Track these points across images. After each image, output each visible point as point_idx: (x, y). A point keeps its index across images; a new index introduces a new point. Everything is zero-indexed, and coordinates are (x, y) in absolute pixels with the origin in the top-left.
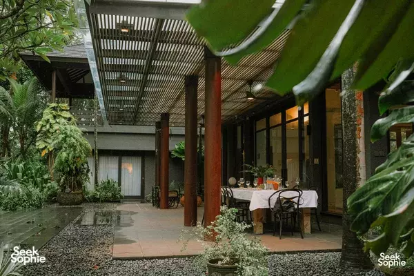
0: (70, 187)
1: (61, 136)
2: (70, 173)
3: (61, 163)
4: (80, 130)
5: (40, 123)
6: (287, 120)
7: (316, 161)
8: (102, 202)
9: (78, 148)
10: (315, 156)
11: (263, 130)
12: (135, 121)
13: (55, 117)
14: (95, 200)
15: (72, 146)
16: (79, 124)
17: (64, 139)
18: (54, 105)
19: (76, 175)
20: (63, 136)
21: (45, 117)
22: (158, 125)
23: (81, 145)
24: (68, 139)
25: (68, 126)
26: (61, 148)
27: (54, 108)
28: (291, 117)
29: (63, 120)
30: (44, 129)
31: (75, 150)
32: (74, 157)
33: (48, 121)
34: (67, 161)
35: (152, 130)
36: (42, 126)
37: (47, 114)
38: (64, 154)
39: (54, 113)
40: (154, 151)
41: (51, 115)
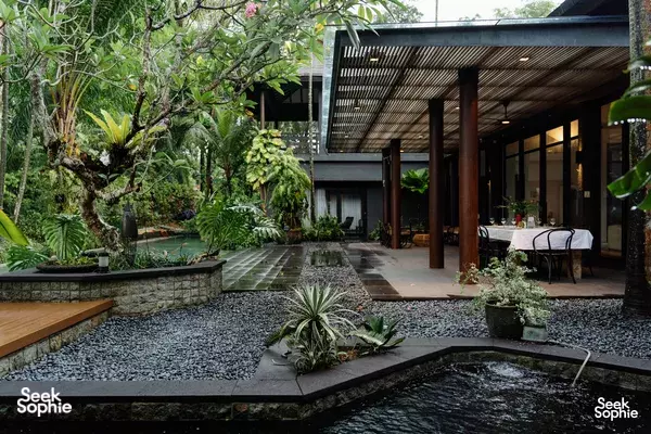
0: (288, 224)
1: (278, 168)
2: (288, 209)
3: (278, 198)
4: (297, 160)
5: (250, 153)
6: (548, 143)
7: (587, 194)
8: (321, 241)
9: (297, 181)
10: (585, 188)
11: (515, 155)
12: (357, 149)
13: (265, 146)
14: (312, 238)
15: (290, 179)
16: (296, 153)
17: (281, 171)
18: (263, 131)
19: (294, 212)
20: (280, 168)
21: (256, 146)
22: (385, 152)
23: (299, 177)
24: (285, 171)
25: (285, 157)
26: (277, 181)
27: (264, 136)
28: (553, 139)
29: (274, 149)
30: (255, 160)
31: (293, 183)
32: (292, 192)
33: (258, 151)
34: (285, 195)
35: (379, 157)
36: (253, 156)
37: (257, 144)
38: (282, 188)
39: (265, 141)
40: (381, 182)
41: (261, 144)
